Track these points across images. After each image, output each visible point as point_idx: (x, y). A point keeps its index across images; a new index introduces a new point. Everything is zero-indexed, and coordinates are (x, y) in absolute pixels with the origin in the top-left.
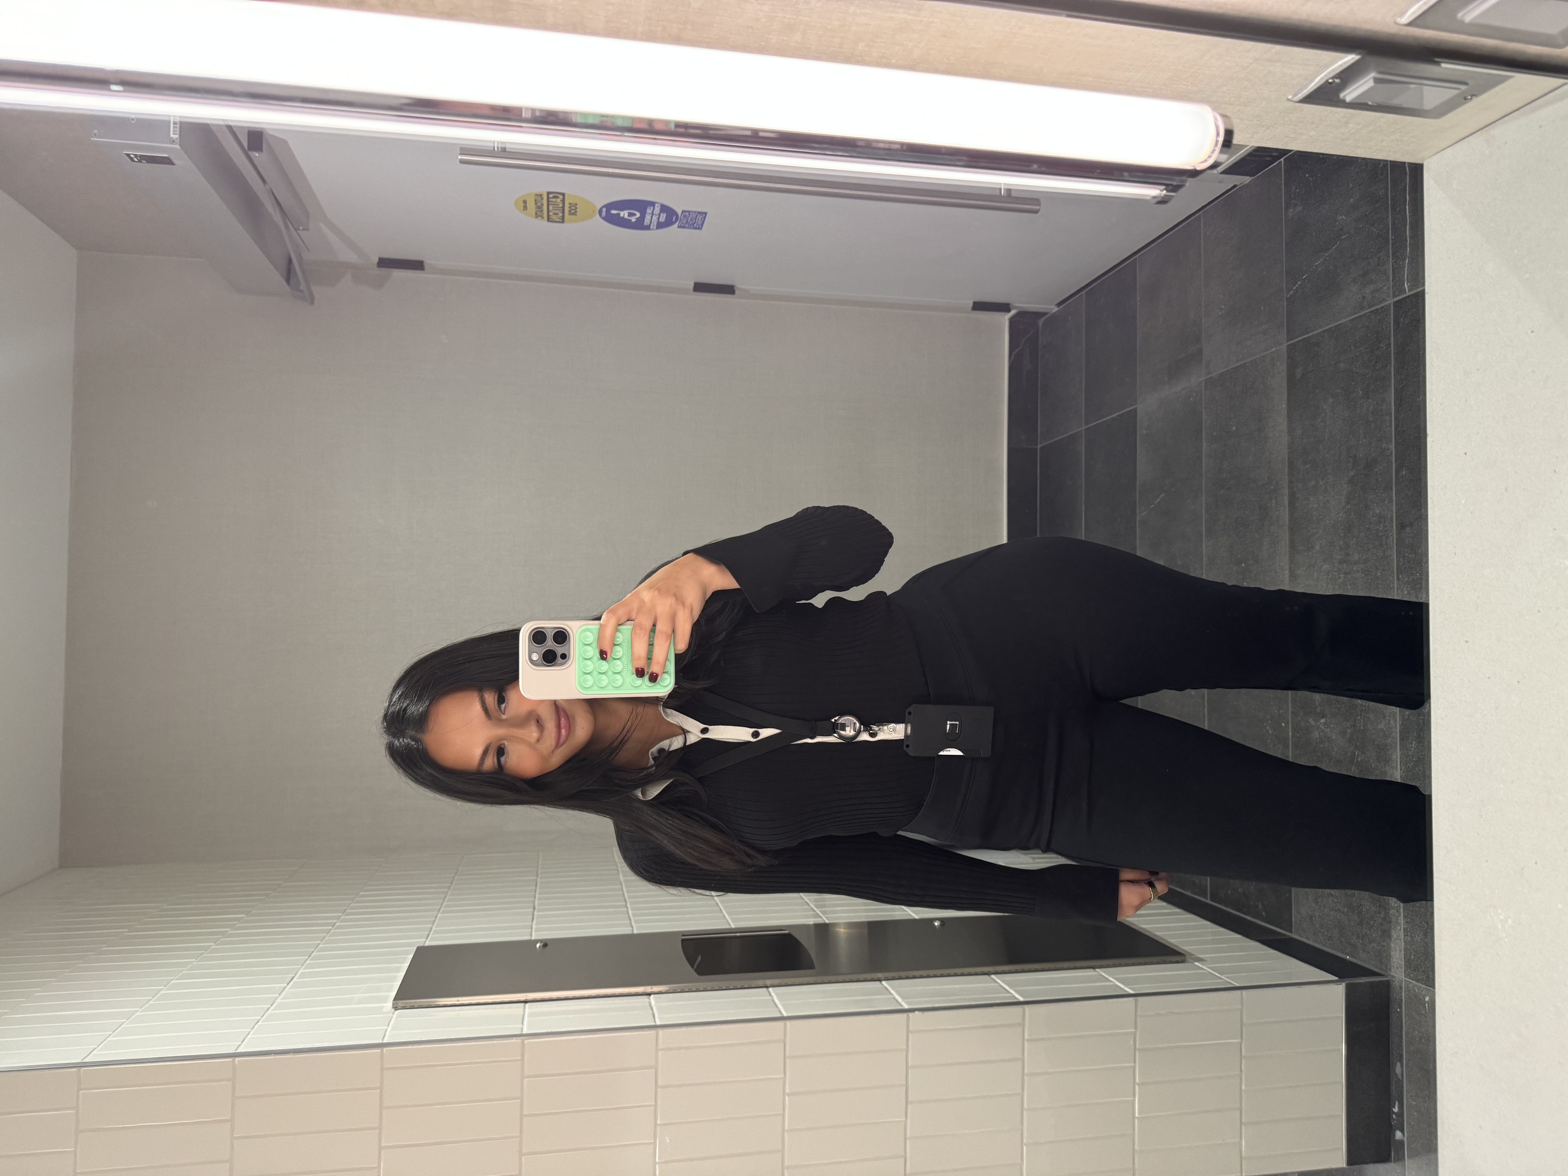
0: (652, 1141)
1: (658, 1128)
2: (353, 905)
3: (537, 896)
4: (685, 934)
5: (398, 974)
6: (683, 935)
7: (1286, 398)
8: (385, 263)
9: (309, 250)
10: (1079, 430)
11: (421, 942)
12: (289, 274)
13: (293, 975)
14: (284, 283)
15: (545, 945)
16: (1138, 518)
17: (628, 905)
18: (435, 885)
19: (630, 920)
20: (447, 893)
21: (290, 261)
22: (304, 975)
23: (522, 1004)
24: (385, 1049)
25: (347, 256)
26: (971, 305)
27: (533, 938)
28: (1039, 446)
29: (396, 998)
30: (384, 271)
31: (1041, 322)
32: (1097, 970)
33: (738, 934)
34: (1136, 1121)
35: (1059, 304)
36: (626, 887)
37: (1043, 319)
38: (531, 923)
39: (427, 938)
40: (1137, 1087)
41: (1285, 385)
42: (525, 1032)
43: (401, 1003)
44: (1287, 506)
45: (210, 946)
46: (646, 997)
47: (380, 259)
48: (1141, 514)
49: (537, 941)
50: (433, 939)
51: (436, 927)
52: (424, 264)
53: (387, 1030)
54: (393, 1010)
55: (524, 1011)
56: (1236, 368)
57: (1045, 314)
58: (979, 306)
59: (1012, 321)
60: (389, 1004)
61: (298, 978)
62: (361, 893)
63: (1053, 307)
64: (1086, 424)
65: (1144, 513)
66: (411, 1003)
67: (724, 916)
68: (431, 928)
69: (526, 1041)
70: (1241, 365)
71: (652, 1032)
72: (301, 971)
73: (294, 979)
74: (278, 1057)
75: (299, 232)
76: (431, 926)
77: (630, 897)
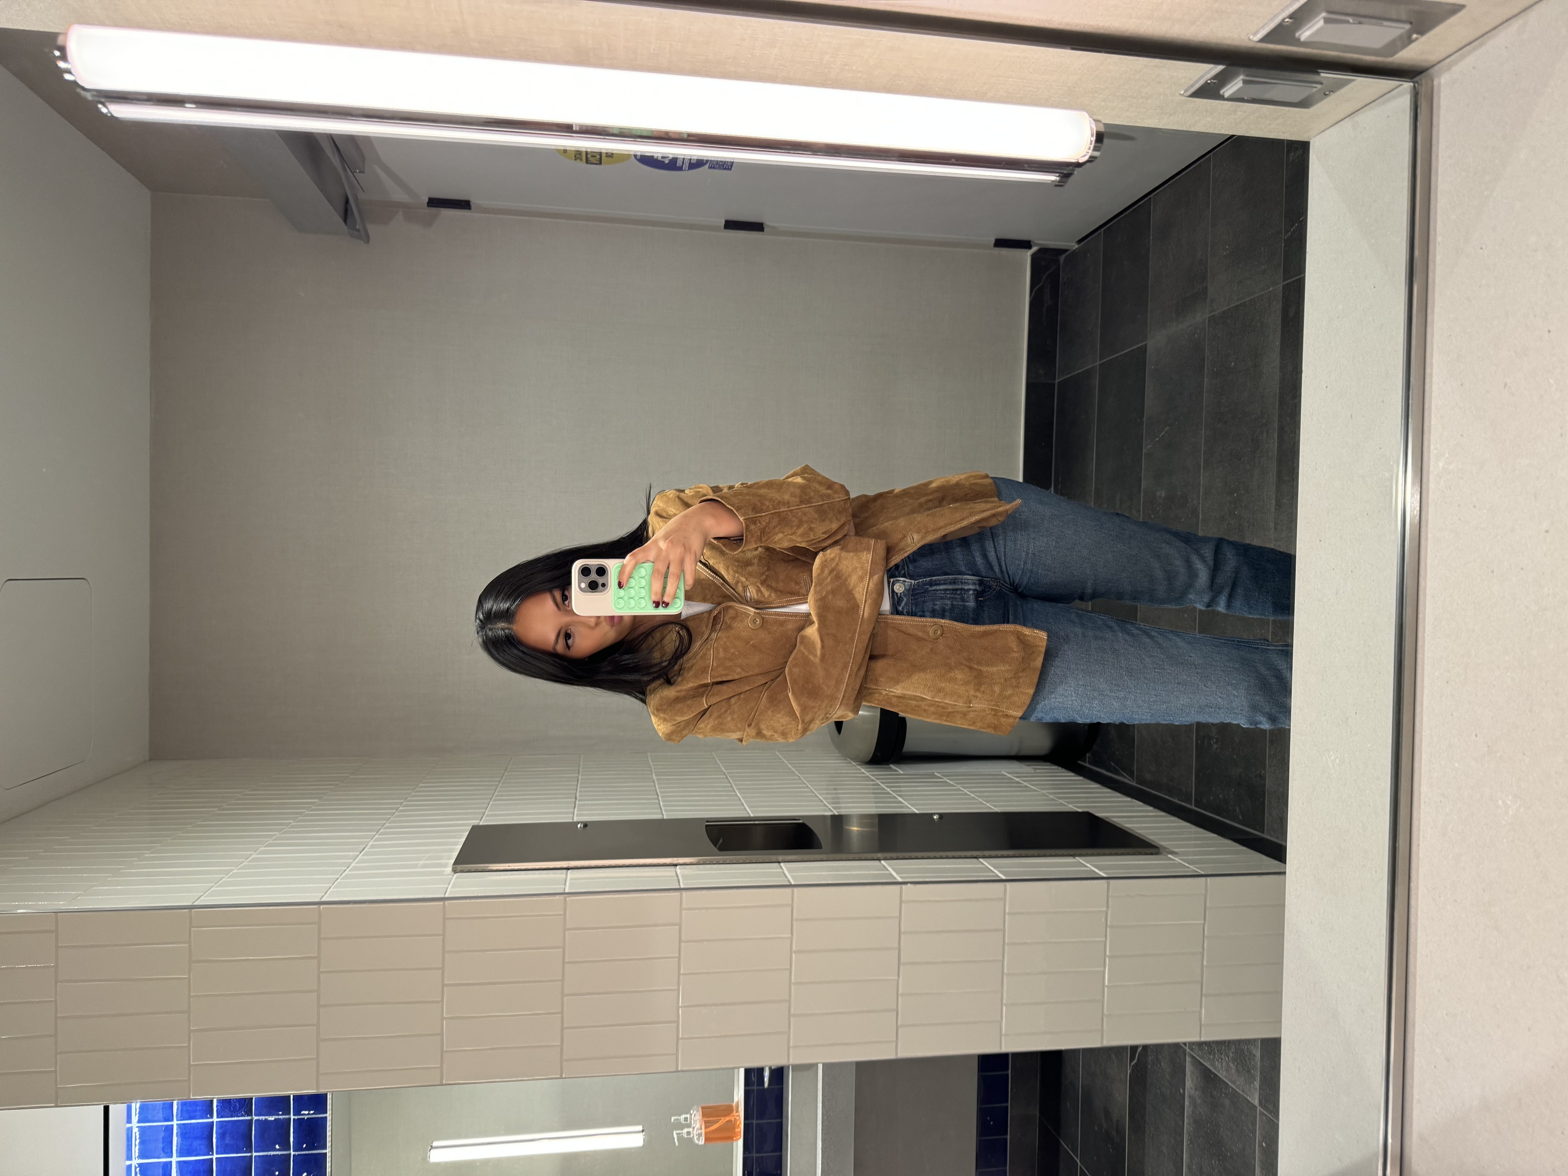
0: (676, 988)
1: (681, 977)
2: (413, 794)
3: (578, 789)
4: (710, 820)
5: (456, 847)
6: (707, 822)
7: (1279, 336)
8: (435, 203)
9: (363, 191)
10: (1093, 365)
11: (476, 822)
12: (346, 214)
13: (364, 846)
14: (343, 223)
15: (585, 825)
16: (1144, 451)
17: (660, 798)
18: (488, 779)
19: (661, 809)
20: (498, 785)
21: (347, 201)
22: (373, 846)
23: (564, 871)
24: (447, 902)
25: (398, 195)
26: (993, 242)
27: (575, 820)
28: (1057, 381)
29: (455, 863)
30: (434, 210)
31: (1062, 258)
32: (1077, 858)
33: (756, 822)
34: (1106, 988)
35: (1079, 242)
36: (658, 784)
37: (1064, 256)
38: (573, 810)
39: (481, 820)
40: (1107, 960)
41: (1279, 322)
42: (567, 891)
43: (459, 867)
44: (1276, 439)
45: (290, 823)
46: (673, 867)
47: (429, 199)
48: (1147, 447)
49: (578, 823)
50: (485, 821)
51: (489, 811)
52: (471, 203)
53: (448, 888)
54: (453, 873)
55: (566, 876)
56: (1237, 306)
57: (1065, 251)
58: (1001, 243)
59: (1034, 258)
60: (449, 869)
61: (369, 848)
62: (421, 785)
63: (1074, 244)
64: (1101, 359)
65: (1150, 446)
66: (468, 867)
67: (745, 808)
68: (485, 812)
69: (568, 899)
70: (1241, 304)
71: (677, 894)
72: (371, 843)
73: (365, 850)
74: (356, 906)
75: (355, 174)
76: (484, 811)
77: (661, 792)
